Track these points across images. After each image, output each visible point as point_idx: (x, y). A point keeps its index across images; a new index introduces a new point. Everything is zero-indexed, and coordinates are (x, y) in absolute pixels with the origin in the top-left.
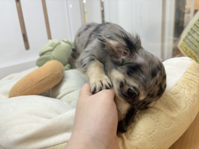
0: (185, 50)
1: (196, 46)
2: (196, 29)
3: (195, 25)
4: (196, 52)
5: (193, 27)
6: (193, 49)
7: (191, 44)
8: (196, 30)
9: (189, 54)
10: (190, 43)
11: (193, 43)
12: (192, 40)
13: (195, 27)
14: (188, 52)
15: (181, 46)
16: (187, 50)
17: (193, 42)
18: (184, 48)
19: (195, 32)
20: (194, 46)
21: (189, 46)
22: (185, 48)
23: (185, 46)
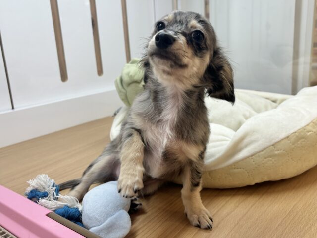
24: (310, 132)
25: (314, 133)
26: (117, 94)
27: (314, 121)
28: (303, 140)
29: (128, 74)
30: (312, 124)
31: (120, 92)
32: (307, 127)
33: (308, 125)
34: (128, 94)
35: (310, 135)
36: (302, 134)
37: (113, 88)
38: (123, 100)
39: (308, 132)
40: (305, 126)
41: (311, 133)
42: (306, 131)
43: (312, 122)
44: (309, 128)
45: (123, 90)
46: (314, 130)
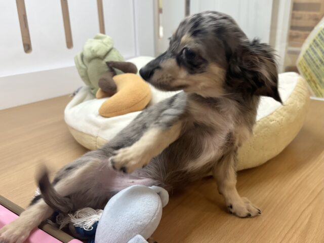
0: (304, 70)
1: (317, 66)
2: (319, 41)
3: (319, 35)
4: (316, 75)
5: (317, 38)
6: (313, 71)
7: (312, 62)
8: (319, 43)
9: (309, 78)
10: (311, 60)
11: (314, 62)
12: (314, 56)
13: (319, 38)
14: (307, 74)
15: (300, 64)
16: (306, 71)
17: (315, 60)
18: (303, 67)
19: (318, 45)
20: (315, 67)
21: (309, 65)
22: (305, 67)
23: (304, 64)
24: (273, 120)
25: (278, 122)
26: (76, 70)
27: (278, 110)
28: (266, 129)
29: (90, 49)
30: (276, 112)
31: (80, 68)
32: (270, 116)
33: (271, 114)
34: (88, 71)
35: (273, 124)
36: (265, 123)
37: (72, 64)
38: (82, 77)
39: (271, 121)
40: (269, 115)
41: (274, 122)
42: (268, 120)
43: (275, 111)
44: (273, 117)
45: (83, 66)
46: (278, 119)
